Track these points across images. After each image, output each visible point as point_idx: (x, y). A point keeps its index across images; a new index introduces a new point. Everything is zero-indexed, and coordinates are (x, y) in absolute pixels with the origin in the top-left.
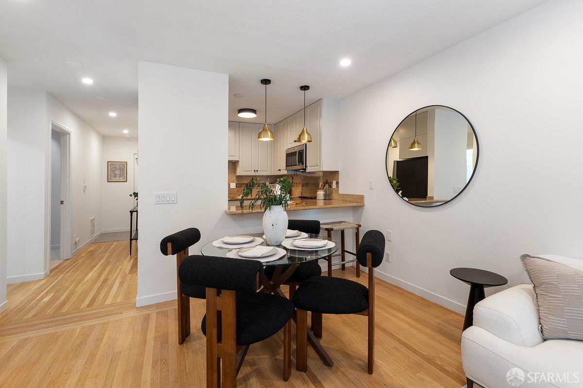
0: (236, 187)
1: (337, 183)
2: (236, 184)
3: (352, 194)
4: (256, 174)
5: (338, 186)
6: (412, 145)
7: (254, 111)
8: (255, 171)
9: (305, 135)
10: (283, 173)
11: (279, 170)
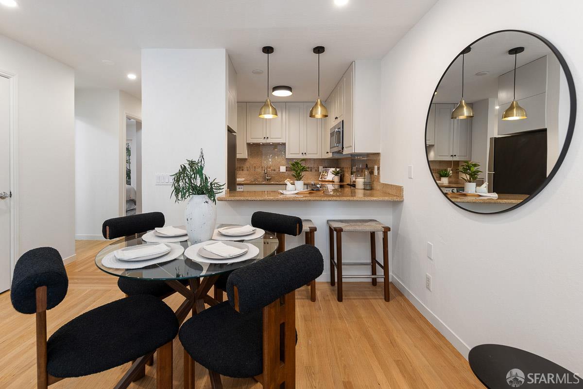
0: (286, 170)
1: (379, 169)
2: (286, 167)
3: (391, 184)
4: (304, 157)
5: (379, 173)
6: (507, 111)
7: (289, 88)
8: (302, 153)
9: (318, 108)
10: (330, 155)
11: (327, 153)
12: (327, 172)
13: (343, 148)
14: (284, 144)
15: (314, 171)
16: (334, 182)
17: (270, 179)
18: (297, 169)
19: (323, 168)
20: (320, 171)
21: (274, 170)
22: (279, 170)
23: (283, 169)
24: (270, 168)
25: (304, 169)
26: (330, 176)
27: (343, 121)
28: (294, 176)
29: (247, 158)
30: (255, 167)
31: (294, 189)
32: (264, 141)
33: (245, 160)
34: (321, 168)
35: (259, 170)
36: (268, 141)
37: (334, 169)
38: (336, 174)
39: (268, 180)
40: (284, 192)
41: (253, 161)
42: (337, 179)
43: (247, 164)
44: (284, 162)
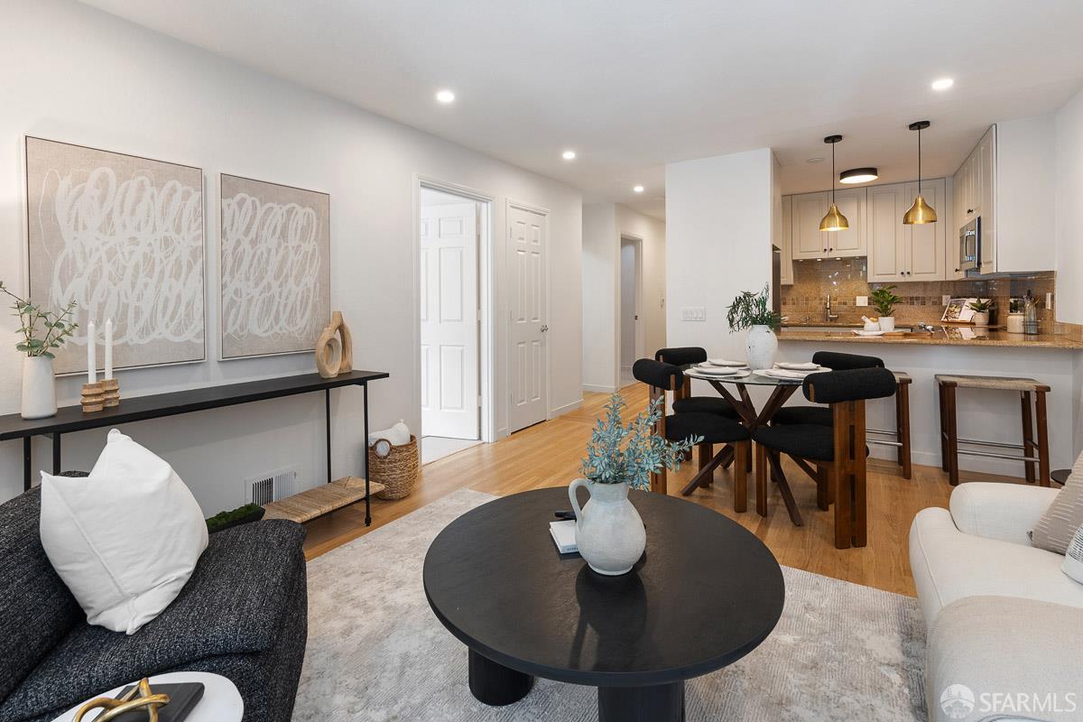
0: (869, 304)
1: (1053, 298)
2: (869, 298)
5: (1053, 305)
7: (873, 171)
8: (902, 273)
9: (917, 210)
10: (961, 276)
11: (957, 270)
12: (959, 305)
13: (979, 264)
14: (864, 259)
15: (929, 303)
16: (974, 324)
17: (835, 319)
18: (884, 300)
19: (952, 298)
20: (944, 304)
21: (845, 304)
22: (855, 304)
23: (862, 301)
24: (835, 299)
25: (894, 300)
26: (966, 314)
27: (979, 219)
28: (877, 310)
29: (792, 283)
30: (807, 299)
31: (875, 328)
32: (825, 256)
33: (789, 287)
34: (946, 299)
35: (815, 303)
36: (832, 255)
37: (974, 301)
38: (980, 308)
39: (831, 319)
40: (861, 332)
41: (806, 289)
42: (981, 318)
43: (793, 294)
44: (865, 288)
